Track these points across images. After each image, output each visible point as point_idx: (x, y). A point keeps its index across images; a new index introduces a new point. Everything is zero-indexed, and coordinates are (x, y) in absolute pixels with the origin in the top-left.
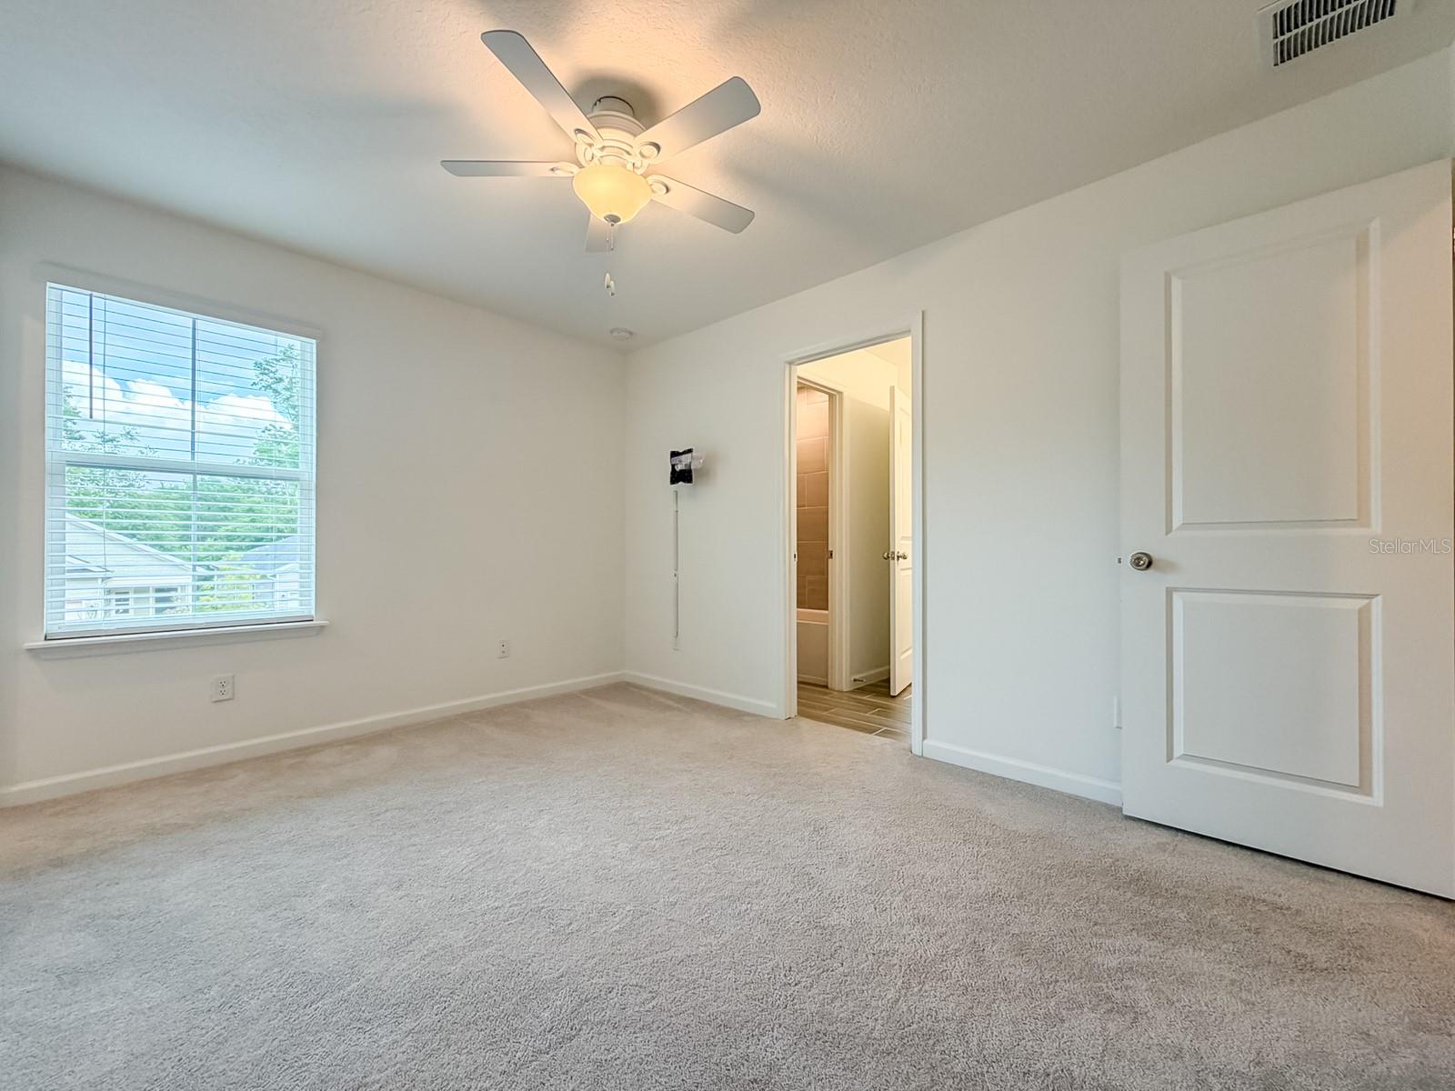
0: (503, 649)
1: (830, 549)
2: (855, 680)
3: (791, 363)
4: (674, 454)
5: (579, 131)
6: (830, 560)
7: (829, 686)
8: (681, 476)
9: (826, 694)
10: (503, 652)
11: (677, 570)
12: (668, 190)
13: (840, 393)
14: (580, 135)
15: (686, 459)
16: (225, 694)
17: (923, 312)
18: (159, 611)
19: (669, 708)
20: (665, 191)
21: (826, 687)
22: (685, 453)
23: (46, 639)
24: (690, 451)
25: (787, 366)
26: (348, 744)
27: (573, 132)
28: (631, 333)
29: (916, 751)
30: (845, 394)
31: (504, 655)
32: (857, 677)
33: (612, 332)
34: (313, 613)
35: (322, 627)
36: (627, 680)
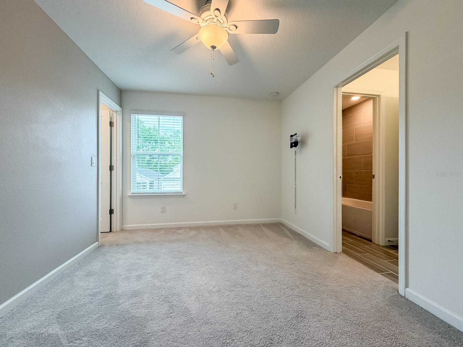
0: (235, 206)
1: (373, 174)
2: (389, 241)
3: (337, 87)
4: (292, 136)
5: (192, 18)
6: (373, 179)
7: (372, 241)
8: (294, 144)
9: (368, 244)
10: (235, 207)
11: (296, 182)
12: (237, 27)
13: (379, 96)
14: (192, 20)
15: (294, 137)
16: (163, 211)
17: (407, 34)
18: (150, 188)
19: (286, 236)
20: (235, 28)
21: (371, 241)
22: (294, 135)
23: (132, 194)
24: (296, 134)
25: (335, 89)
26: (188, 228)
27: (190, 20)
28: (278, 93)
29: (402, 292)
30: (381, 96)
31: (235, 208)
32: (390, 239)
33: (271, 94)
34: (182, 191)
35: (184, 195)
36: (281, 222)
